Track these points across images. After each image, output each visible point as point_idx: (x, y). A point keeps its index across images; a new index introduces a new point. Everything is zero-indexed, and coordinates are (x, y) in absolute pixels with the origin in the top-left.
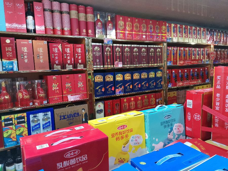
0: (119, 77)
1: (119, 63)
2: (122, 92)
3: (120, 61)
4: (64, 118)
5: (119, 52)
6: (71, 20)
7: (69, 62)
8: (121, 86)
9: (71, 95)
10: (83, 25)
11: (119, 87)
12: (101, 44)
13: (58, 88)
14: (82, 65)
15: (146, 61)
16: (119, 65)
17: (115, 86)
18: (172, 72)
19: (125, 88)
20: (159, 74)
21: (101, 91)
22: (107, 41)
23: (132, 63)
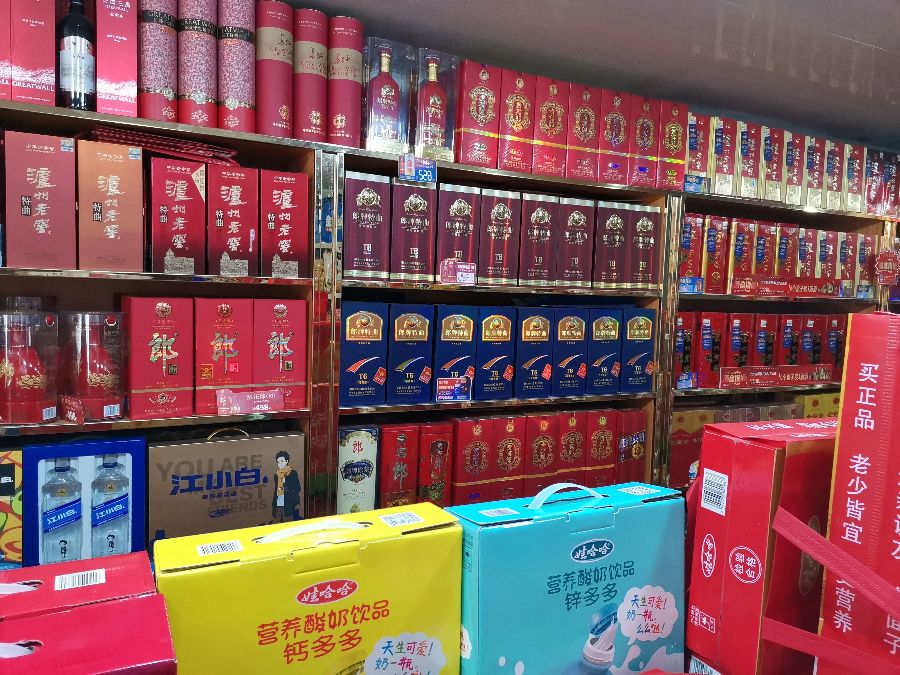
0: (458, 328)
1: (459, 266)
2: (467, 393)
3: (465, 260)
4: (192, 488)
5: (466, 220)
6: (258, 67)
7: (234, 244)
8: (461, 369)
9: (235, 391)
10: (309, 94)
11: (453, 368)
12: (386, 180)
13: (175, 354)
14: (294, 265)
15: (582, 266)
16: (459, 274)
17: (436, 367)
18: (699, 324)
19: (481, 377)
20: (640, 328)
21: (371, 383)
22: (410, 170)
23: (517, 272)
